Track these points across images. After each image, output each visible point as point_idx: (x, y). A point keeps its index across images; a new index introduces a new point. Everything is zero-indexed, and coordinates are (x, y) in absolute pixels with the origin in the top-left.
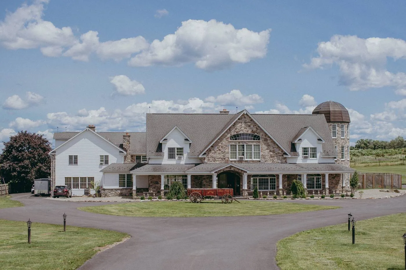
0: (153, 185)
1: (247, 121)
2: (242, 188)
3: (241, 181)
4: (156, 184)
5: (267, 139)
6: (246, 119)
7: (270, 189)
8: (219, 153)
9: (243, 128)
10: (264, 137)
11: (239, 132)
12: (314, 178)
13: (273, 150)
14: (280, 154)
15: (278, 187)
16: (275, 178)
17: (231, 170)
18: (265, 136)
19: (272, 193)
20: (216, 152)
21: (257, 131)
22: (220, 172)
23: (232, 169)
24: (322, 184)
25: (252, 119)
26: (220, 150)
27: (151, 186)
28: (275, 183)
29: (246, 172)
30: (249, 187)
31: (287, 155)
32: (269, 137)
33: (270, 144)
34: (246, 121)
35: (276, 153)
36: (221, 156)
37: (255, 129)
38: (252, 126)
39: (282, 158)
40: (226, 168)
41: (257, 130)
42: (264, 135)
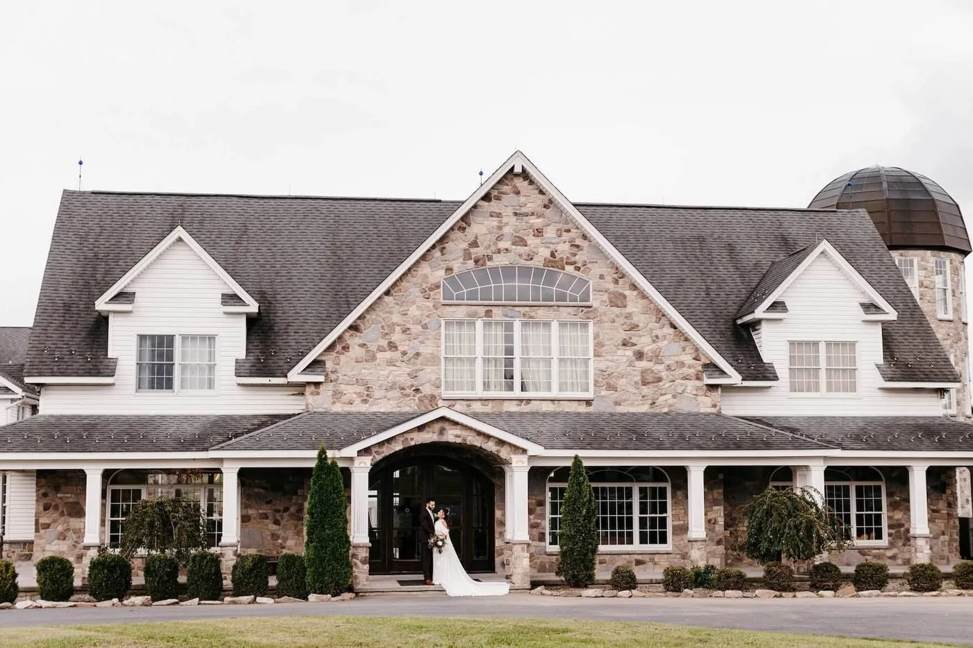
0: (55, 521)
1: (529, 208)
2: (501, 533)
3: (497, 503)
4: (70, 515)
5: (625, 297)
6: (522, 199)
7: (643, 541)
8: (391, 363)
9: (510, 243)
10: (611, 286)
11: (490, 259)
12: (847, 488)
13: (653, 352)
14: (685, 371)
15: (682, 529)
16: (662, 485)
17: (444, 439)
18: (616, 282)
19: (652, 560)
20: (374, 358)
21: (575, 255)
22: (387, 451)
23: (451, 436)
24: (890, 518)
25: (551, 201)
26: (392, 346)
27: (47, 526)
28: (664, 510)
29: (524, 451)
30: (535, 532)
31: (723, 373)
32: (634, 287)
33: (639, 319)
34: (524, 210)
35: (667, 362)
36: (401, 374)
37: (563, 249)
38: (550, 233)
39: (698, 389)
40: (420, 428)
41: (575, 250)
42: (609, 278)
